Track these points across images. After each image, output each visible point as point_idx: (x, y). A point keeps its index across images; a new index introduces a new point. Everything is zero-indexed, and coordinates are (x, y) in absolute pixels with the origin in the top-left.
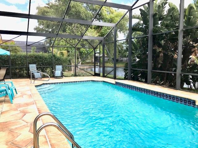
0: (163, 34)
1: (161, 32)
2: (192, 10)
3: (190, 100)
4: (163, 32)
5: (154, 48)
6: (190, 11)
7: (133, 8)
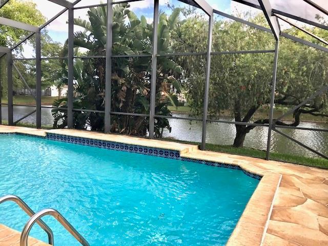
0: (128, 58)
1: (126, 54)
2: (165, 30)
3: (173, 150)
4: (128, 54)
5: (113, 78)
6: (163, 31)
7: (75, 7)
